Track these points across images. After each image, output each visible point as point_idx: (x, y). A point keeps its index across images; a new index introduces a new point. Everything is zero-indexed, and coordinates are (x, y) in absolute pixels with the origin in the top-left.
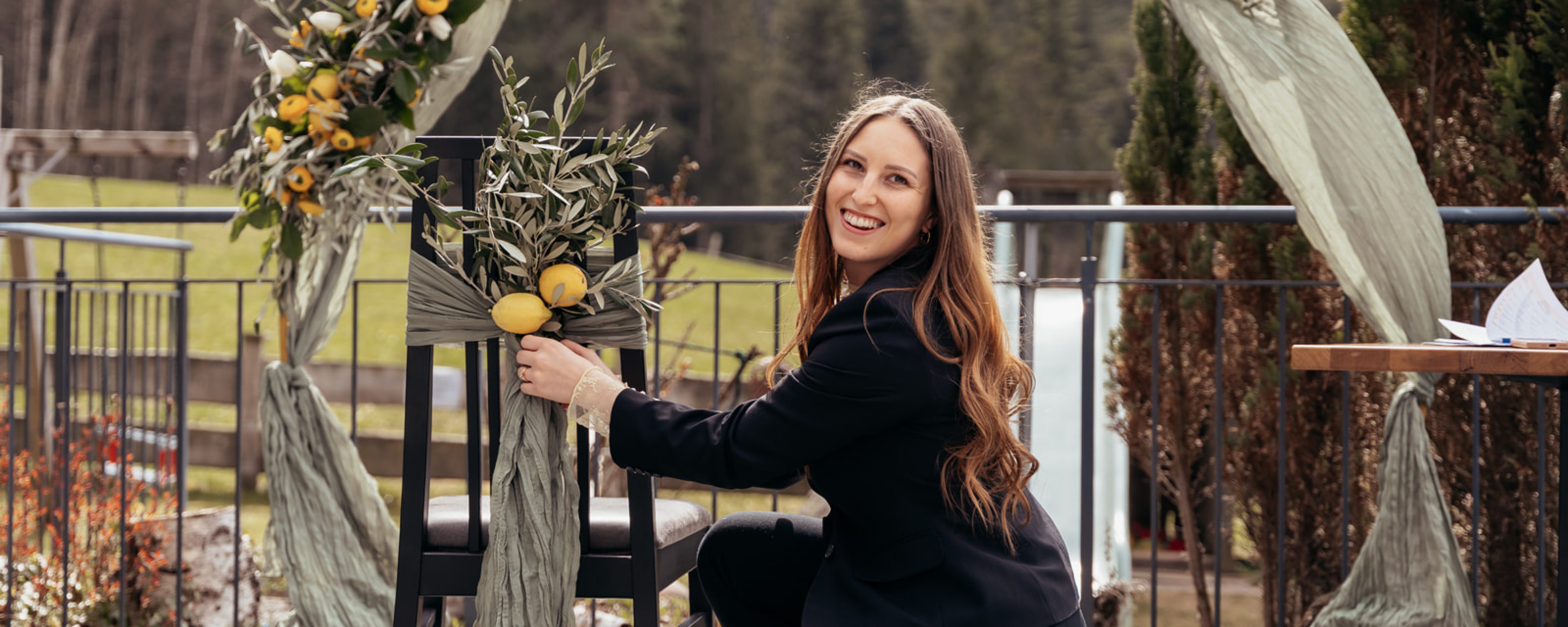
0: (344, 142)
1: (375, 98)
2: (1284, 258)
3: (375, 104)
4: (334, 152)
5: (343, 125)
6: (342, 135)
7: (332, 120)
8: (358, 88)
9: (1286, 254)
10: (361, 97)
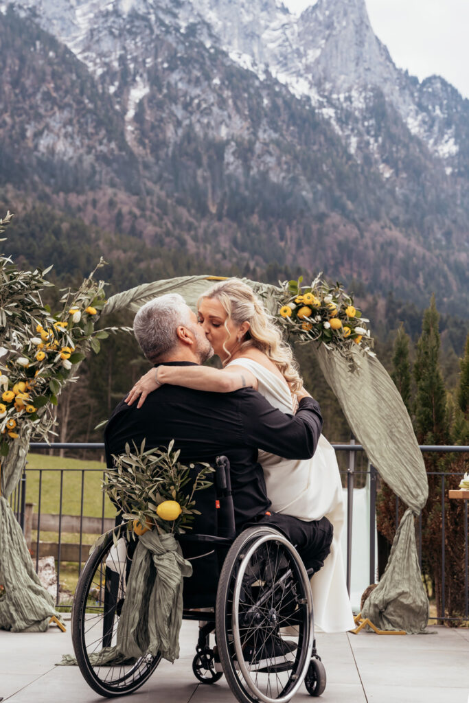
0: (31, 410)
1: (42, 392)
2: (442, 466)
3: (43, 395)
4: (27, 413)
5: (30, 403)
6: (30, 407)
7: (26, 401)
8: (35, 388)
9: (442, 464)
10: (38, 392)
